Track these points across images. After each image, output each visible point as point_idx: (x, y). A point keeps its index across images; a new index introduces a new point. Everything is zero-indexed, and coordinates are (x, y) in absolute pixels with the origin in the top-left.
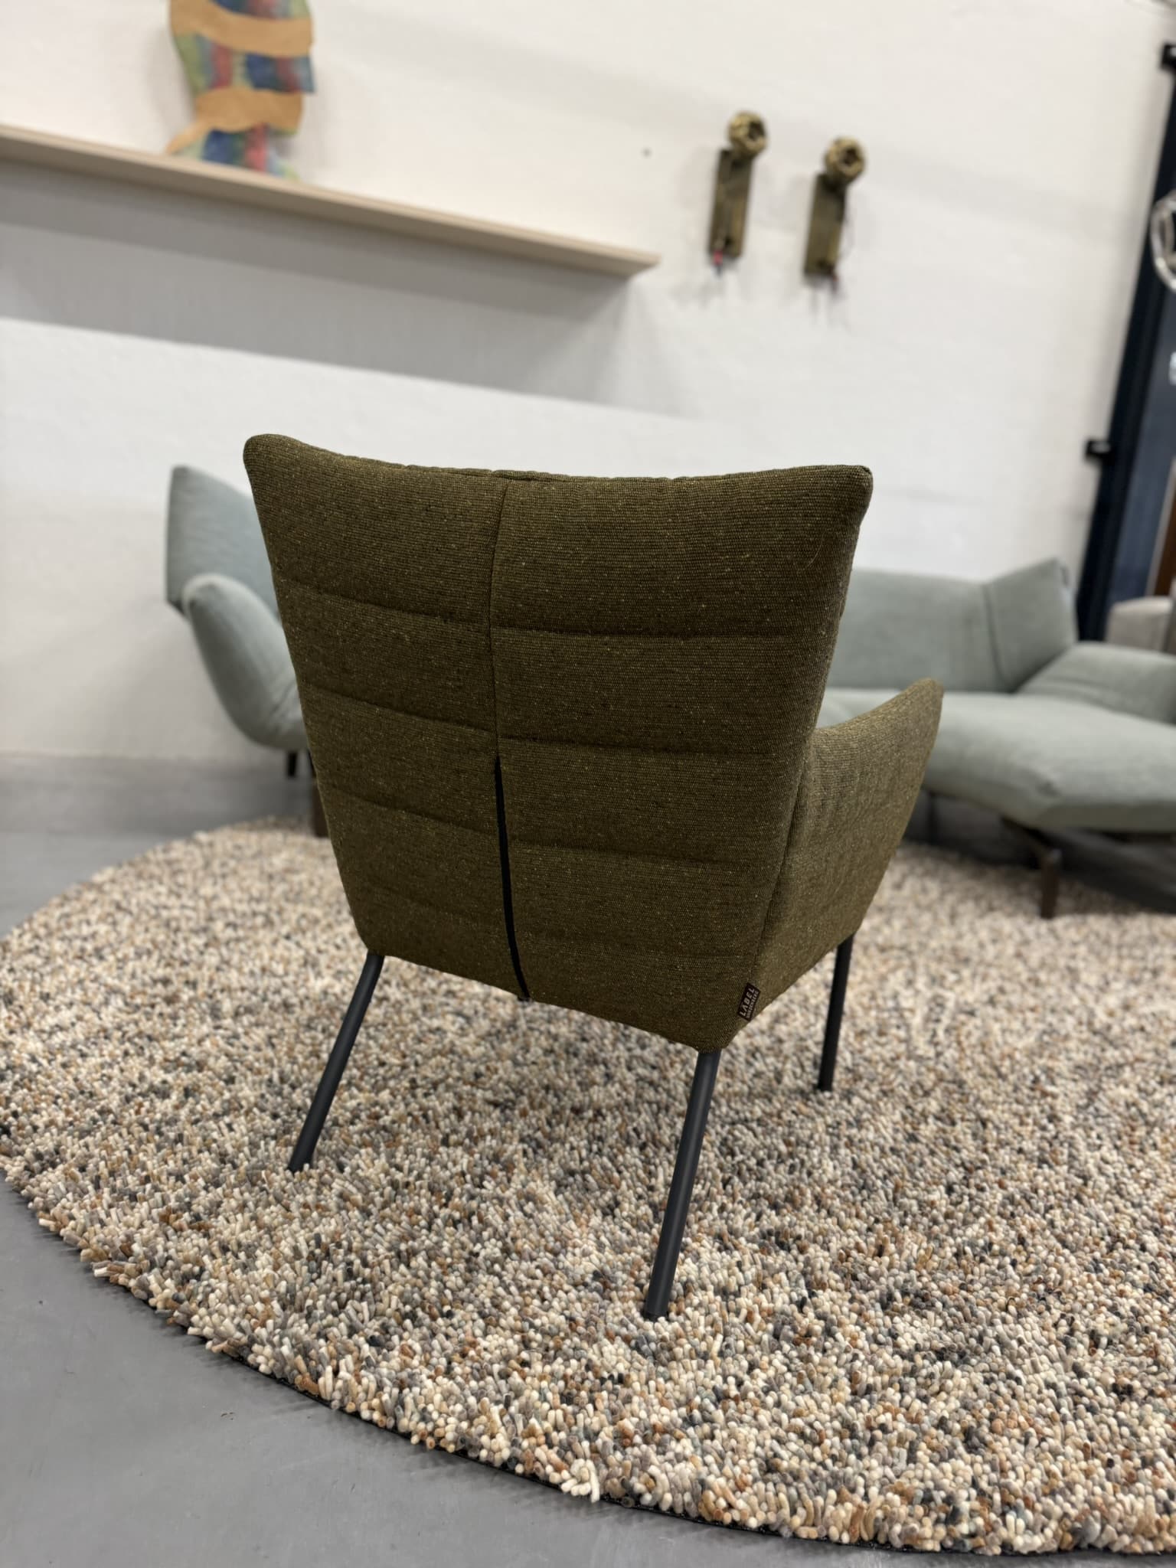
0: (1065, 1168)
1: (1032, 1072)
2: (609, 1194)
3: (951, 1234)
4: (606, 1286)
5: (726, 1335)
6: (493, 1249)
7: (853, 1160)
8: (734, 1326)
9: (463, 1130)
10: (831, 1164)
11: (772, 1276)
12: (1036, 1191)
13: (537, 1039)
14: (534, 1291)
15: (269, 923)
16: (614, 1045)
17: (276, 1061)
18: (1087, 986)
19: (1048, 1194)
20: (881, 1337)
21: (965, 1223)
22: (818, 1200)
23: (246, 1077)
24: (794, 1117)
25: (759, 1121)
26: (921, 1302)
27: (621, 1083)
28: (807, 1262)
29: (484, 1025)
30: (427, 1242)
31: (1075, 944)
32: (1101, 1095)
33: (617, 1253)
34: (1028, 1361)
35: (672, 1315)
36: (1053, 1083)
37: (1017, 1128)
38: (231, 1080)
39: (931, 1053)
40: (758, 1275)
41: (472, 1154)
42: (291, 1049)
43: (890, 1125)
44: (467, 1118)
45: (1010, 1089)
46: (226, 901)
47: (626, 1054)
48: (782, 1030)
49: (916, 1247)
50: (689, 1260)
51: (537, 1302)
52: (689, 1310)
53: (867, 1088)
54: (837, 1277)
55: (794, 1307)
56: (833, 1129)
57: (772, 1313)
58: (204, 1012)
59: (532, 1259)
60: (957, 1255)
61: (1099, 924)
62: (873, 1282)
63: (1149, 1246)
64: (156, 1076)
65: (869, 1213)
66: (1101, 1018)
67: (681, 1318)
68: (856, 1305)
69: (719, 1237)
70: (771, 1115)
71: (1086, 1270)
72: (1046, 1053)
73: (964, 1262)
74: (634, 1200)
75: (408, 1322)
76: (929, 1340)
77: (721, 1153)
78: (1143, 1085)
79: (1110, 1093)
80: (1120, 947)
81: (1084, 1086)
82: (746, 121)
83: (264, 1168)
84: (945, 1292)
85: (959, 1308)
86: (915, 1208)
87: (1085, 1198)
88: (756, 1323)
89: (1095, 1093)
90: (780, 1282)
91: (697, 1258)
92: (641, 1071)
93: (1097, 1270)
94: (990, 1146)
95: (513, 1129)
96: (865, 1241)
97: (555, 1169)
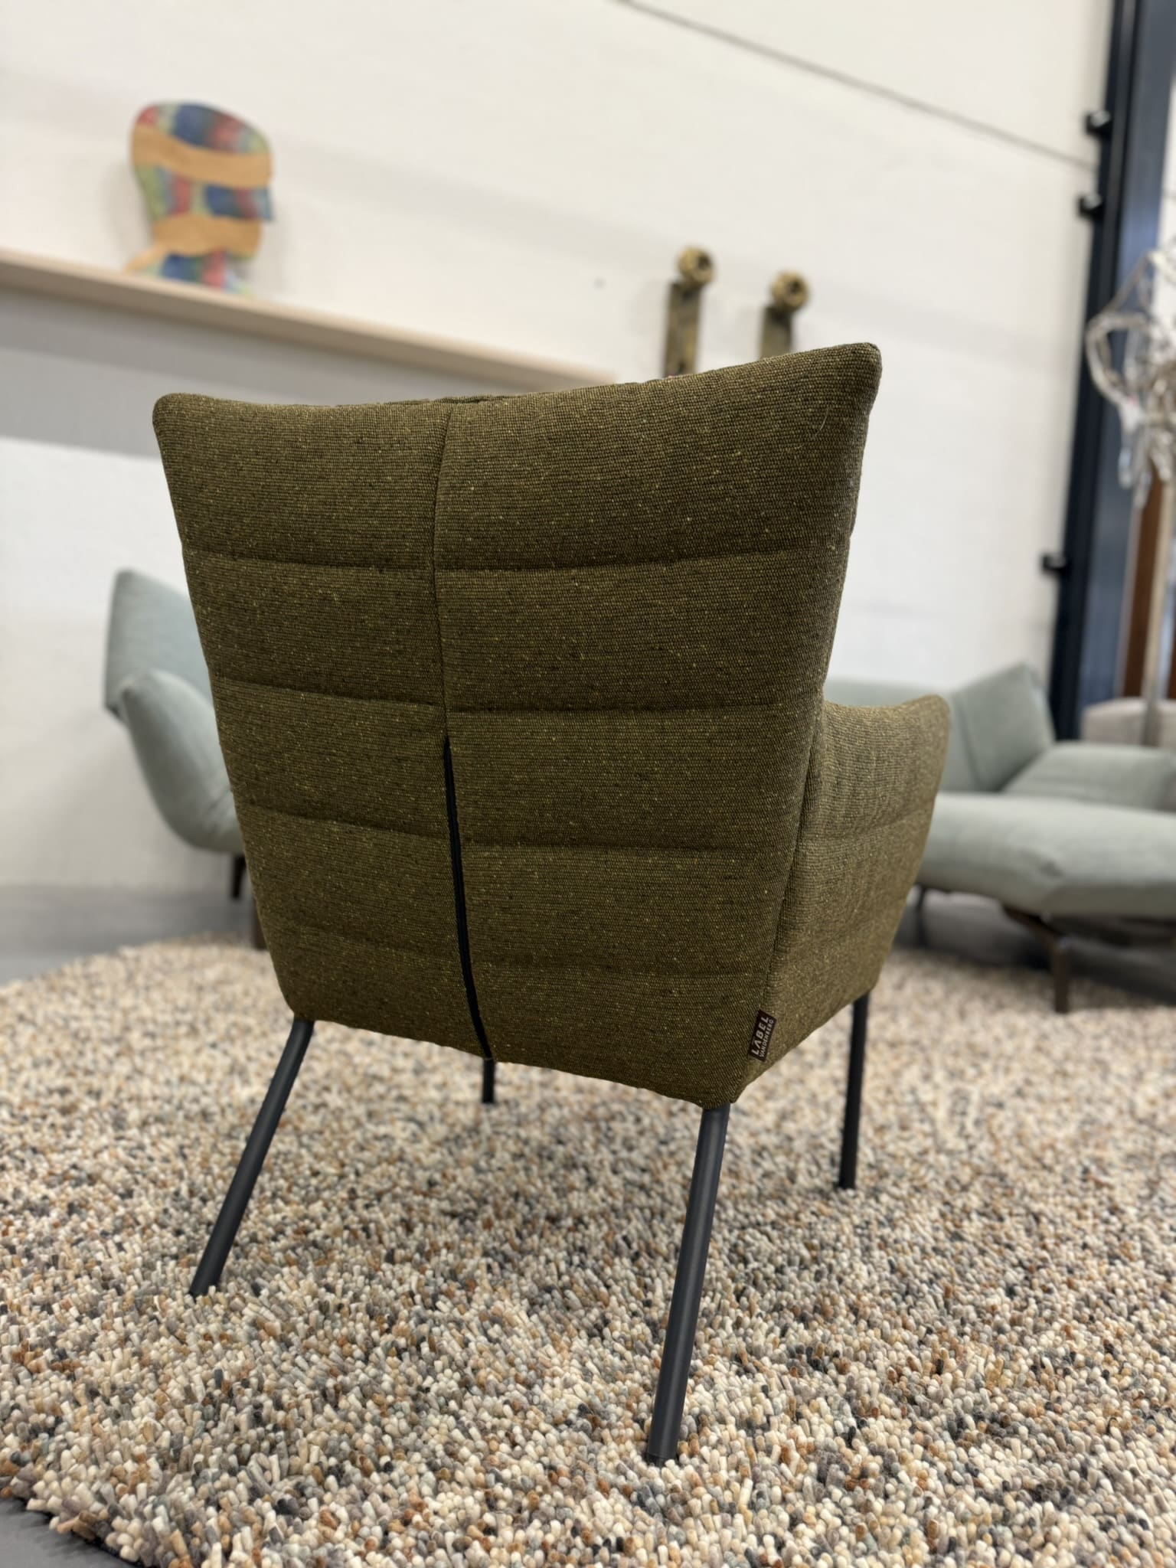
0: (1142, 1263)
1: (1080, 1163)
2: (596, 1311)
3: (1021, 1342)
4: (595, 1424)
5: (756, 1479)
6: (448, 1381)
7: (890, 1262)
8: (765, 1468)
9: (412, 1244)
10: (865, 1268)
11: (808, 1403)
12: (1113, 1291)
13: (504, 1144)
14: (501, 1434)
15: (193, 1031)
16: (596, 1147)
17: (186, 1174)
18: (1120, 1077)
19: (1127, 1293)
20: (956, 1475)
21: (1037, 1330)
22: (854, 1309)
23: (146, 1190)
24: (814, 1219)
25: (773, 1224)
26: (1000, 1428)
27: (606, 1188)
28: (850, 1384)
29: (440, 1130)
30: (362, 1376)
31: (1097, 1037)
32: (1162, 1184)
33: (608, 1382)
34: (1149, 1498)
35: (684, 1457)
36: (1106, 1173)
37: (1077, 1223)
38: (129, 1194)
39: (962, 1145)
40: (790, 1402)
41: (423, 1272)
42: (206, 1160)
43: (928, 1224)
44: (418, 1230)
45: (1059, 1180)
46: (146, 1012)
47: (611, 1157)
48: (790, 1127)
49: (982, 1361)
50: (700, 1387)
51: (505, 1447)
52: (705, 1450)
53: (895, 1184)
54: (890, 1401)
55: (841, 1441)
56: (863, 1229)
57: (812, 1451)
58: (106, 1122)
59: (499, 1394)
60: (1034, 1368)
61: (1118, 1019)
62: (936, 1405)
64: (36, 1192)
65: (918, 1323)
66: (1143, 1109)
67: (696, 1460)
68: (919, 1434)
69: (737, 1358)
70: (786, 1218)
72: (1092, 1142)
73: (1045, 1376)
74: (627, 1317)
75: (331, 1480)
76: (1019, 1475)
77: (732, 1261)
79: (1172, 1182)
80: (1146, 1039)
81: (1140, 1176)
82: (694, 256)
83: (157, 1292)
84: (1027, 1414)
85: (1050, 1434)
86: (973, 1315)
88: (794, 1464)
89: (1157, 1183)
90: (818, 1411)
91: (711, 1383)
92: (629, 1174)
94: (1050, 1242)
95: (474, 1242)
96: (919, 1357)
97: (527, 1285)
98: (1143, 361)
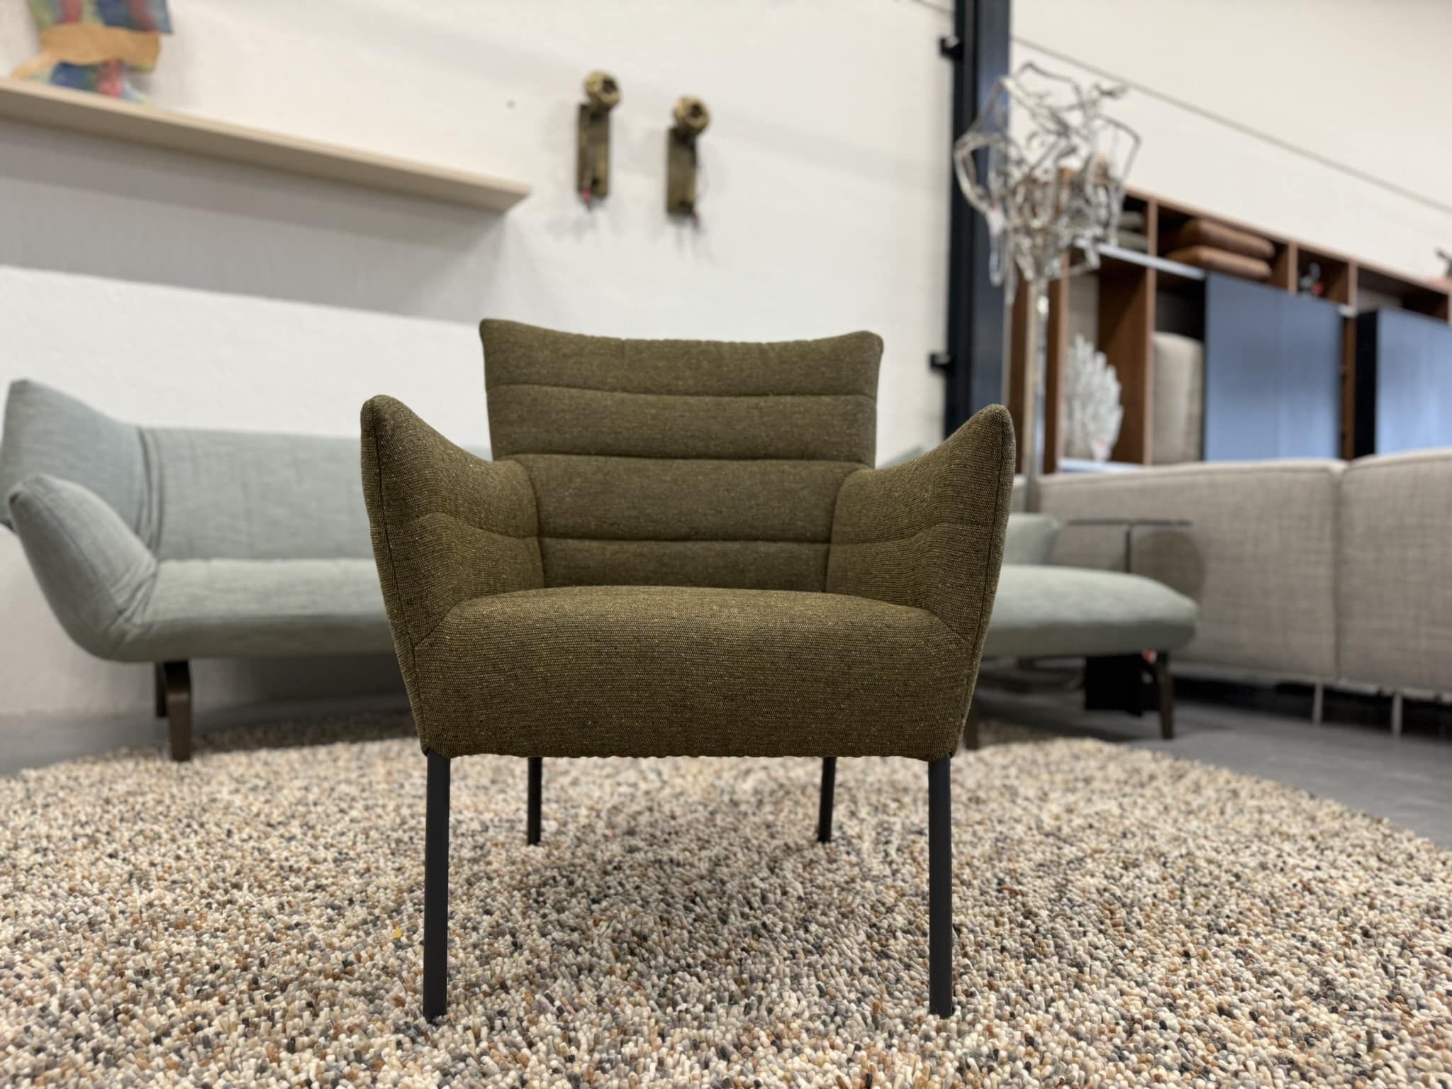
0: (1056, 958)
1: (995, 876)
2: (513, 1074)
3: (947, 1047)
7: (819, 987)
9: (317, 1029)
10: (794, 995)
12: (1031, 988)
18: (1027, 799)
19: (1044, 988)
21: (961, 1034)
24: (745, 954)
25: (704, 965)
31: (1005, 768)
32: (1070, 887)
36: (1020, 883)
37: (995, 929)
39: (888, 871)
41: (323, 1057)
43: (856, 946)
45: (977, 893)
47: (539, 920)
49: (910, 1070)
60: (960, 1070)
61: (1022, 751)
63: (1168, 1023)
65: (846, 1042)
66: (1049, 823)
70: (717, 957)
71: (1110, 1060)
72: (1005, 857)
73: (970, 1076)
77: (660, 1006)
78: (1108, 872)
79: (1079, 884)
80: (1047, 765)
81: (1050, 881)
82: (599, 79)
86: (901, 1028)
87: (1085, 985)
89: (1064, 886)
92: (557, 935)
93: (1122, 1058)
94: (970, 950)
95: (384, 1021)
96: (848, 1074)
97: (441, 1056)
98: (1005, 175)
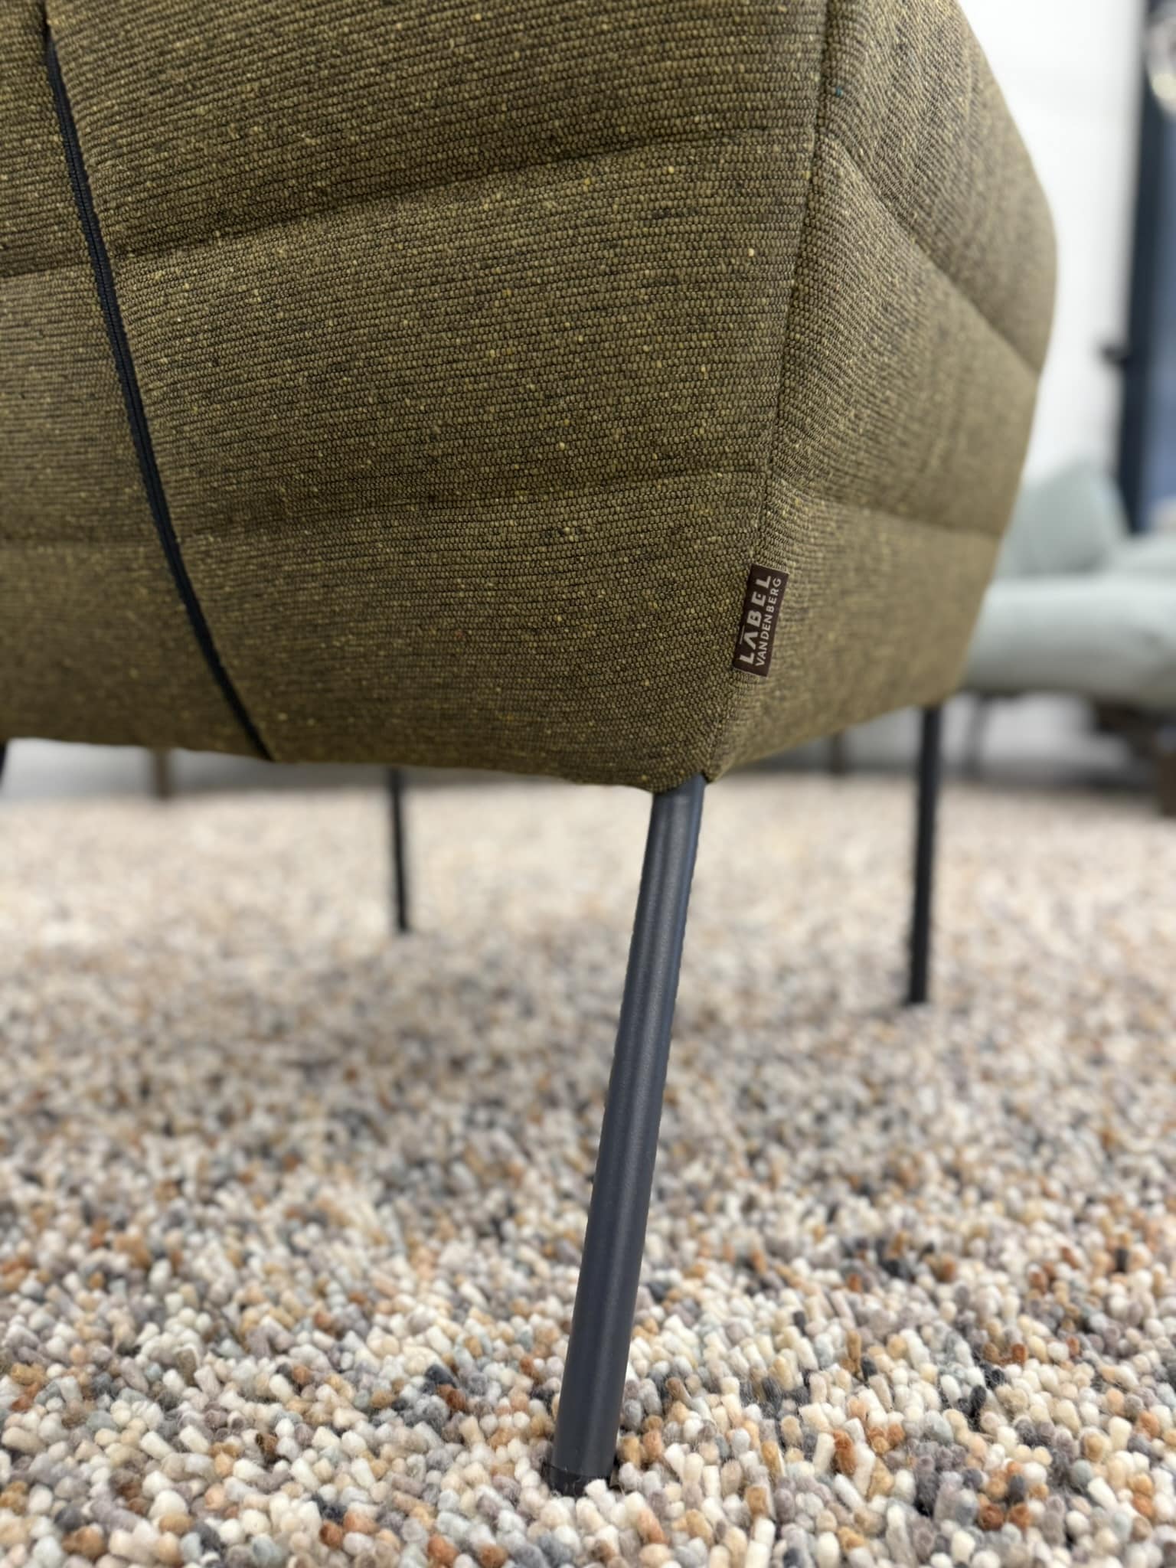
2: (497, 1195)
4: (456, 1406)
5: (781, 1519)
6: (181, 1332)
7: (1002, 1101)
8: (802, 1487)
9: (213, 1107)
10: (961, 1111)
11: (884, 1341)
22: (954, 1172)
27: (550, 1020)
29: (318, 965)
35: (629, 1472)
40: (850, 1342)
41: (213, 1146)
43: (1051, 1047)
44: (230, 1089)
48: (828, 943)
50: (674, 1322)
52: (674, 1453)
53: (992, 1000)
54: (1043, 1329)
55: (959, 1417)
57: (900, 1440)
59: (275, 1350)
62: (1133, 1333)
65: (1067, 1189)
67: (653, 1478)
68: (1115, 1394)
69: (747, 1264)
77: (740, 1107)
88: (862, 1473)
90: (905, 1355)
91: (695, 1313)
95: (319, 1099)
96: (1079, 1244)
97: (388, 1159)
